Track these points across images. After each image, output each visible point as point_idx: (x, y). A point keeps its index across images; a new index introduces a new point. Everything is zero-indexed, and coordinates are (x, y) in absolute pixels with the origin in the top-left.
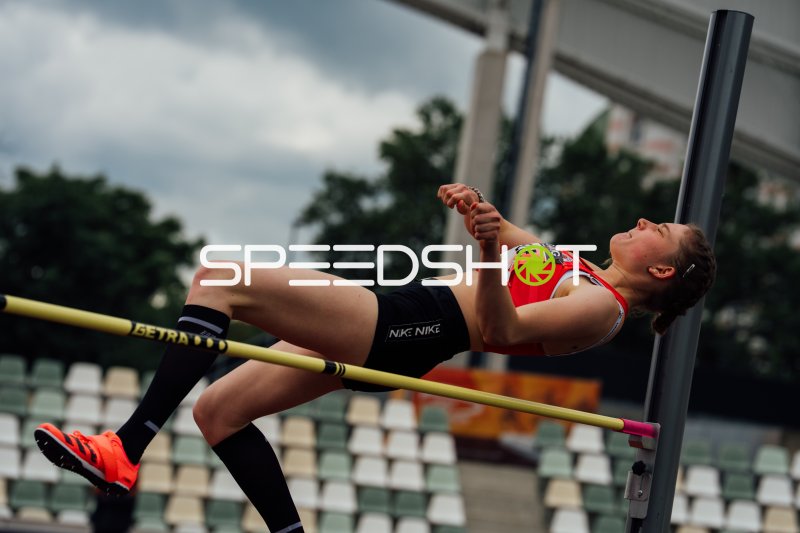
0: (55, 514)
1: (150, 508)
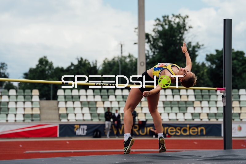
0: (217, 120)
1: (236, 116)
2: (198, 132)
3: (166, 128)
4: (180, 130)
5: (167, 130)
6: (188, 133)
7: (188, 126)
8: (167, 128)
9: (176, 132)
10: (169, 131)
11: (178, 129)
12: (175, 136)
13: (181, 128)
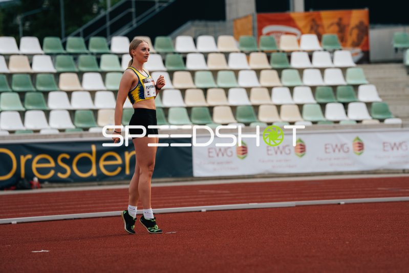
2: (123, 166)
3: (23, 160)
4: (69, 162)
5: (29, 163)
6: (93, 172)
7: (94, 148)
8: (29, 156)
9: (58, 169)
10: (34, 166)
11: (64, 160)
12: (55, 181)
13: (73, 155)
